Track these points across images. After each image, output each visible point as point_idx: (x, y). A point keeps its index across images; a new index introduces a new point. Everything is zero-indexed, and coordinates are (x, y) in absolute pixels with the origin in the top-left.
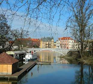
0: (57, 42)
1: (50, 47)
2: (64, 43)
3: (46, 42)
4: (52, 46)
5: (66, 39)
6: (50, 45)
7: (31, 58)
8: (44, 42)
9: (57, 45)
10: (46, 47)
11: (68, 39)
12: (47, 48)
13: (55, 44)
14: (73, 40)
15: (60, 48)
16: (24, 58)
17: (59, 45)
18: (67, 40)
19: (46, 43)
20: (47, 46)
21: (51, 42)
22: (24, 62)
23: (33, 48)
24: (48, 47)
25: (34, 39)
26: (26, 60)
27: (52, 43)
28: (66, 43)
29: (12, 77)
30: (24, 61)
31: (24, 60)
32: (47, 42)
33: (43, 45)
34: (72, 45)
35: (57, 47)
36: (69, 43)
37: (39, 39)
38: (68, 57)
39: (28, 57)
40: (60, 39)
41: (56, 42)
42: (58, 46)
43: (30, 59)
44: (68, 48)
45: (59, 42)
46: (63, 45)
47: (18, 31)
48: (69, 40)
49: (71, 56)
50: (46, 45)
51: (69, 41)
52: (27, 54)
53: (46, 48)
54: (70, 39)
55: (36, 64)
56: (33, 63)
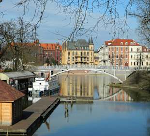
0: (102, 51)
1: (85, 63)
2: (118, 53)
3: (75, 51)
4: (90, 61)
5: (122, 43)
6: (85, 58)
7: (45, 89)
8: (71, 52)
9: (102, 58)
10: (76, 63)
11: (126, 43)
12: (79, 65)
13: (96, 55)
14: (138, 45)
15: (108, 64)
16: (30, 89)
17: (107, 57)
18: (124, 45)
19: (77, 53)
20: (79, 60)
21: (86, 52)
22: (30, 99)
23: (46, 64)
24: (81, 63)
25: (47, 45)
26: (36, 93)
27: (90, 54)
28: (122, 53)
29: (14, 131)
30: (31, 96)
31: (30, 94)
32: (79, 52)
33: (69, 58)
34: (136, 57)
35: (102, 63)
36: (130, 54)
37: (58, 44)
38: (130, 85)
39: (40, 85)
40: (110, 44)
41: (98, 52)
42: (104, 61)
43: (43, 90)
44: (127, 64)
45: (107, 50)
46: (115, 59)
47: (12, 27)
48: (129, 45)
49: (137, 83)
50: (76, 57)
51: (130, 47)
52: (36, 79)
53: (75, 65)
54: (131, 43)
55: (59, 102)
56: (51, 99)
